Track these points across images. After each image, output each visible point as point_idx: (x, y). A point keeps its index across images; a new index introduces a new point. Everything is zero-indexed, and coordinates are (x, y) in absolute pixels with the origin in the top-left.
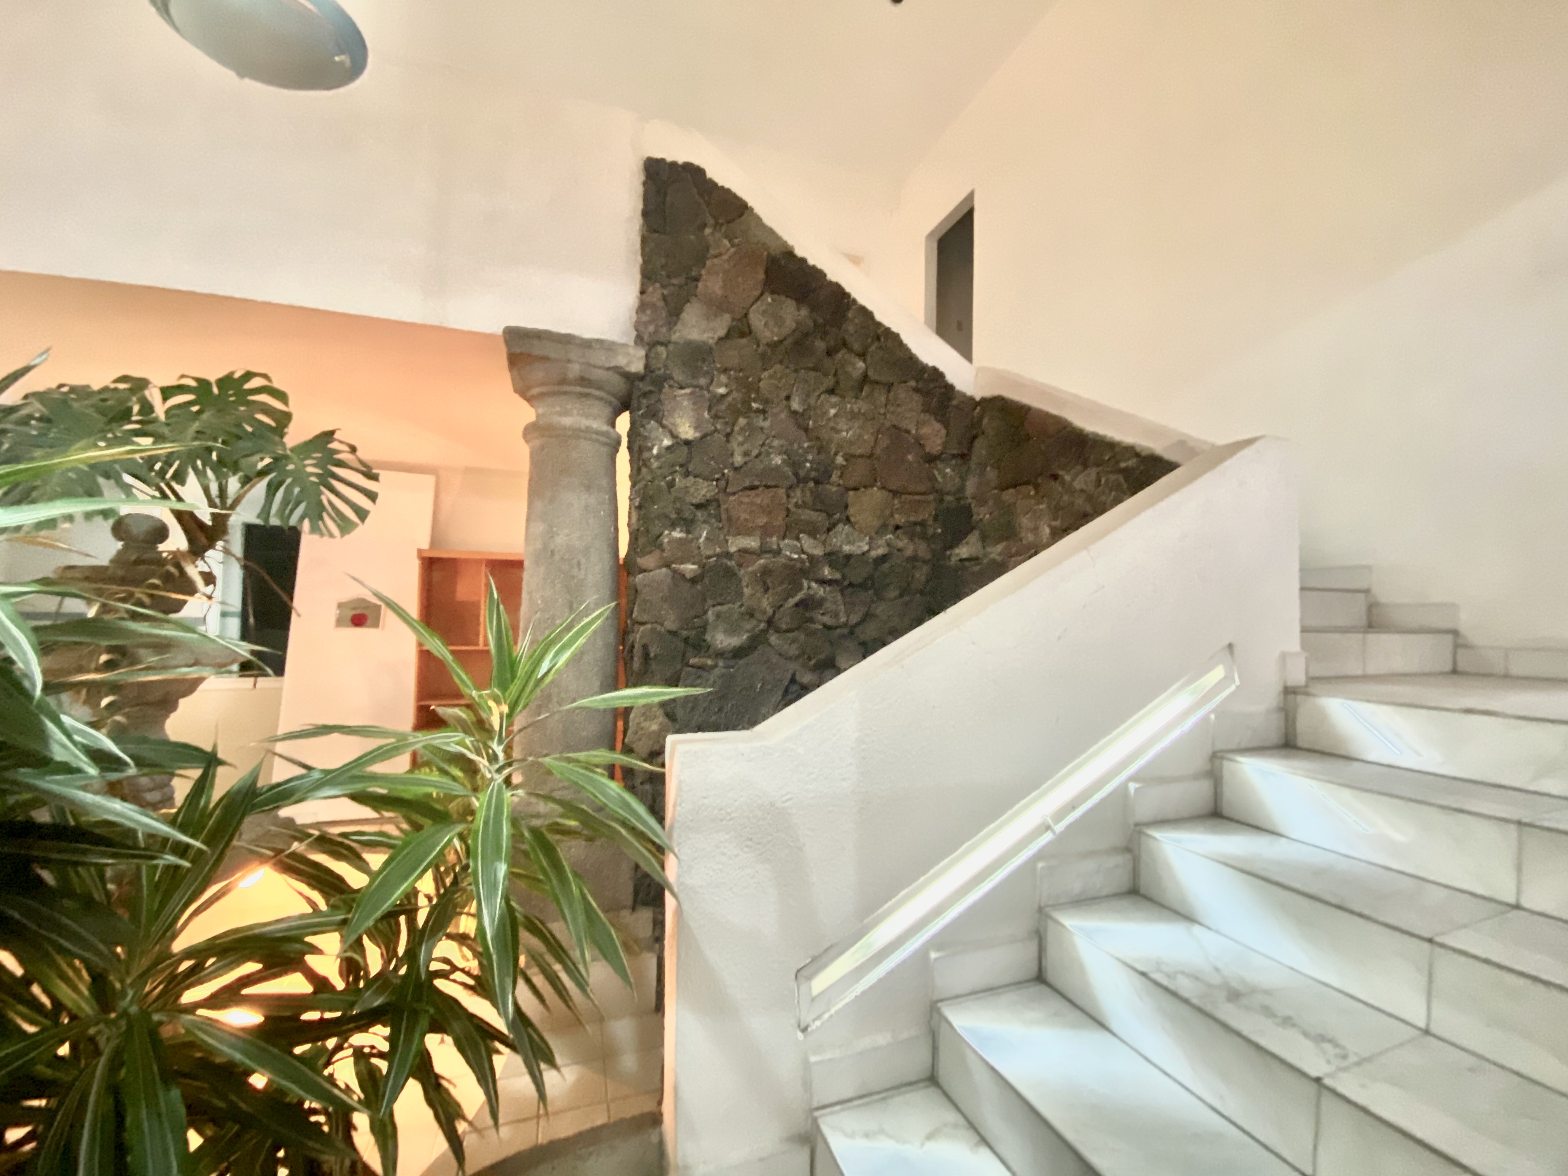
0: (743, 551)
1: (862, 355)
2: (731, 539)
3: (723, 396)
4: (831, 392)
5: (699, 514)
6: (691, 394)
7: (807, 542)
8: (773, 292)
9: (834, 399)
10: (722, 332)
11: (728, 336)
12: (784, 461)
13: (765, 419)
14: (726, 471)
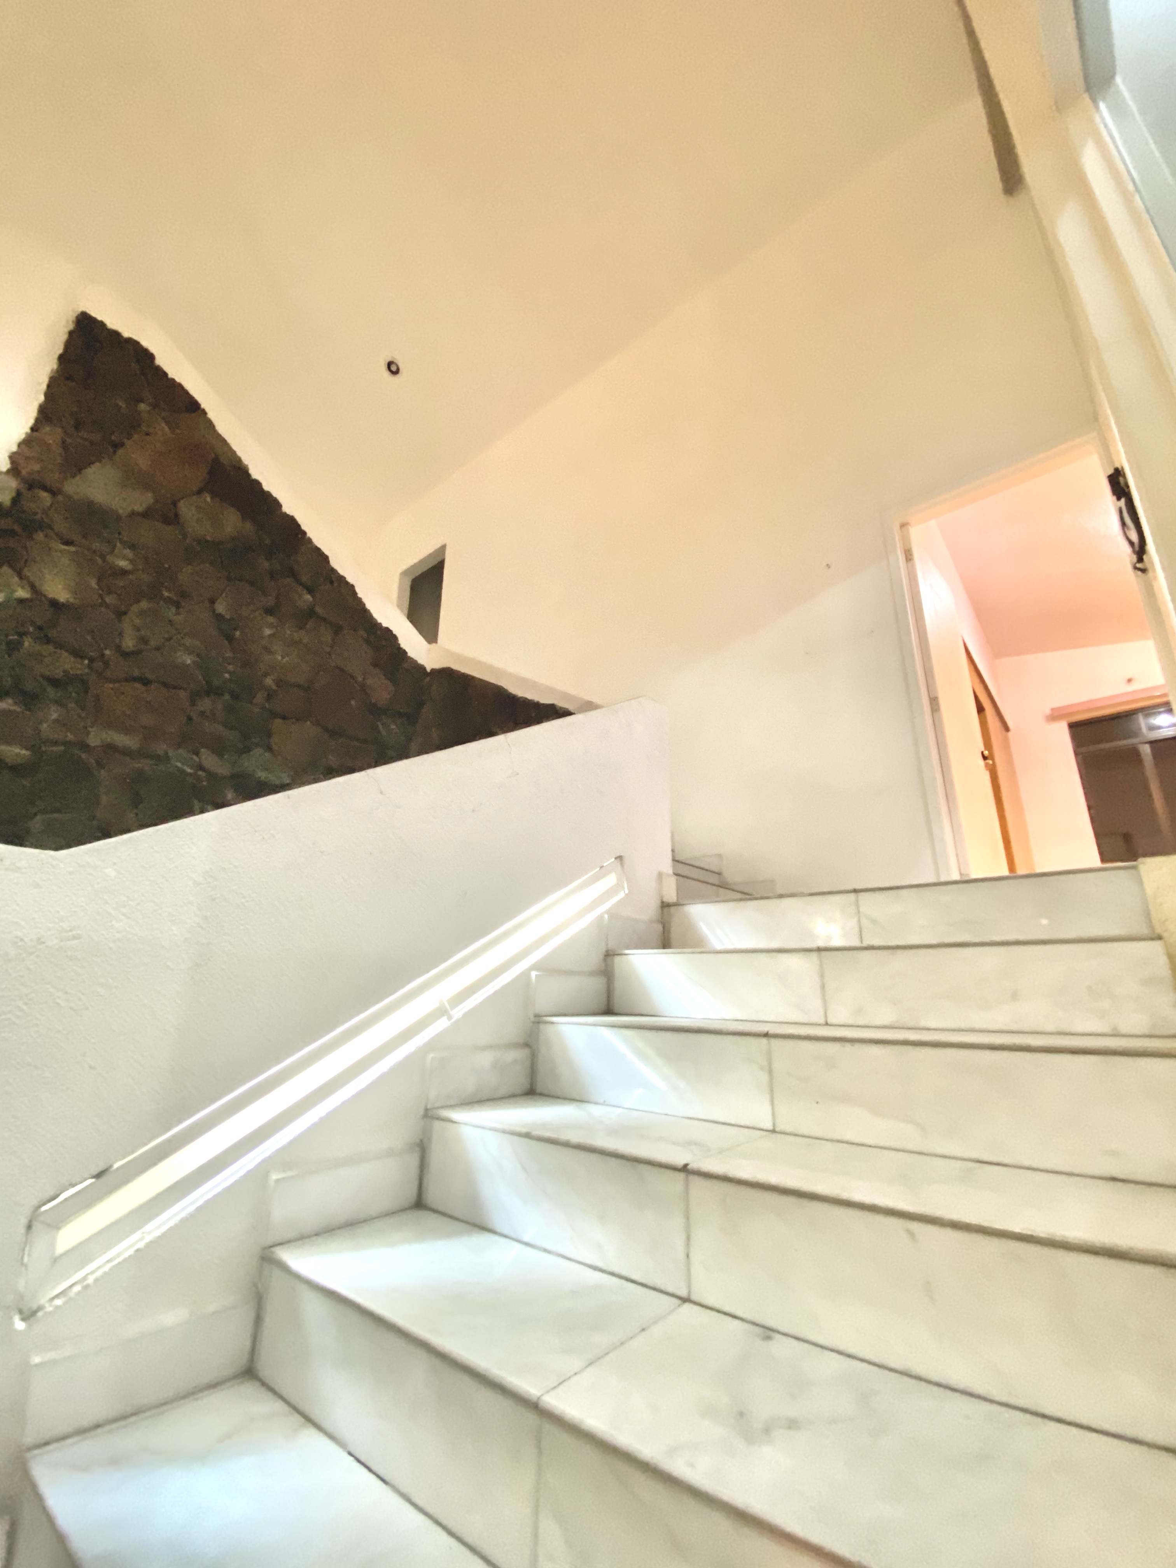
0: (111, 748)
1: (310, 591)
2: (93, 731)
3: (124, 572)
4: (269, 611)
5: (51, 692)
6: (76, 553)
7: (208, 759)
8: (213, 494)
9: (271, 619)
10: (139, 508)
11: (146, 514)
12: (194, 662)
13: (178, 613)
14: (107, 652)
